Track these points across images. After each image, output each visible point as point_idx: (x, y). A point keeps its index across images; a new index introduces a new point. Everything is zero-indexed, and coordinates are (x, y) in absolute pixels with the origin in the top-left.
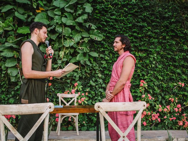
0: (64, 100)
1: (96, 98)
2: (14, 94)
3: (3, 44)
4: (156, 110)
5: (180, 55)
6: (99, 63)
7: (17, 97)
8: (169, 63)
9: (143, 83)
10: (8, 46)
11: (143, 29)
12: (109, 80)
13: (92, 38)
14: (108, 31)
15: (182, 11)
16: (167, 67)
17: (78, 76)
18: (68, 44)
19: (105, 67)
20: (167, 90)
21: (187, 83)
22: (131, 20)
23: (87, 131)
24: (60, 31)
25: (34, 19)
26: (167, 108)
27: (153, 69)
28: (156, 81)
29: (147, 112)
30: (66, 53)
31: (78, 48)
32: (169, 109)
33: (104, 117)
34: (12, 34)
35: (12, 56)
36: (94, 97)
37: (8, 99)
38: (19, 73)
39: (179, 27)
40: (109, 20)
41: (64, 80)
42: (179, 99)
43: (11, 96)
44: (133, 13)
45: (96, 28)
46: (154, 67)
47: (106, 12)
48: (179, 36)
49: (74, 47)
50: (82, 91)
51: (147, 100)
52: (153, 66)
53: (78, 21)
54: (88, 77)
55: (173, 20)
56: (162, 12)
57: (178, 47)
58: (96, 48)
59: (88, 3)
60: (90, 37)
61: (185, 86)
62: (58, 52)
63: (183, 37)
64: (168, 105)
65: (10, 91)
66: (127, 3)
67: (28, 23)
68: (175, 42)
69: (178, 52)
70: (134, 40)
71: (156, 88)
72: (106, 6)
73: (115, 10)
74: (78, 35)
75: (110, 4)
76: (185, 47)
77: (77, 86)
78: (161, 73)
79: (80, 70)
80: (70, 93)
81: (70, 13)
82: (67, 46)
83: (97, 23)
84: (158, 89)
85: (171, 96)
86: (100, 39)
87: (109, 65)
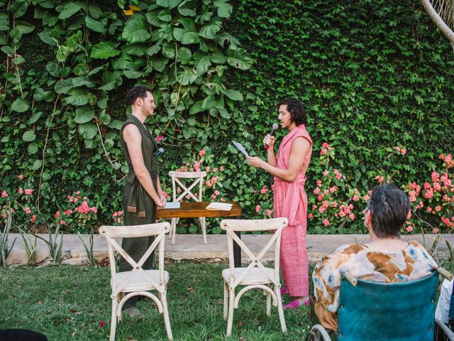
1: (239, 175)
2: (91, 171)
3: (65, 78)
4: (347, 199)
5: (403, 93)
6: (245, 111)
7: (96, 174)
8: (379, 108)
9: (327, 149)
10: (77, 85)
11: (331, 43)
13: (232, 65)
14: (261, 48)
16: (376, 116)
17: (205, 137)
18: (186, 80)
20: (372, 160)
21: (413, 147)
22: (309, 24)
23: (222, 236)
24: (169, 56)
27: (348, 121)
28: (352, 144)
29: (331, 202)
30: (183, 96)
31: (205, 86)
34: (82, 59)
35: (86, 102)
36: (235, 174)
37: (82, 178)
38: (100, 133)
39: (406, 35)
40: (265, 26)
41: (179, 143)
42: (393, 178)
43: (86, 173)
44: (312, 9)
45: (240, 43)
46: (350, 117)
47: (260, 8)
48: (403, 56)
49: (198, 83)
50: (213, 164)
51: (333, 179)
52: (348, 115)
53: (205, 37)
54: (224, 137)
55: (392, 23)
57: (402, 75)
58: (239, 81)
60: (226, 64)
61: (409, 153)
62: (168, 95)
63: (412, 56)
65: (84, 164)
68: (395, 68)
69: (401, 86)
70: (314, 66)
71: (352, 157)
73: (278, 3)
74: (205, 60)
76: (413, 78)
77: (205, 155)
78: (364, 128)
79: (208, 125)
80: (192, 169)
81: (188, 17)
82: (184, 84)
83: (241, 31)
84: (356, 159)
85: (380, 172)
86: (246, 66)
87: (263, 114)
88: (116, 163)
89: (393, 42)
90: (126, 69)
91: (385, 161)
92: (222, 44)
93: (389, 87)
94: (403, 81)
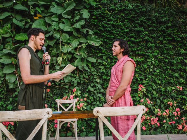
0: (63, 105)
1: (94, 103)
2: (12, 101)
4: (154, 115)
5: (177, 59)
6: (97, 68)
7: (15, 103)
8: (166, 67)
9: (142, 87)
10: (6, 52)
11: (140, 34)
12: (108, 85)
13: (90, 44)
14: (105, 37)
15: (178, 15)
16: (165, 71)
17: (76, 82)
18: (66, 50)
19: (103, 72)
20: (165, 94)
21: (185, 87)
22: (128, 25)
23: (86, 137)
24: (57, 37)
25: (31, 25)
26: (166, 112)
27: (151, 73)
28: (154, 85)
29: (146, 116)
30: (64, 59)
31: (76, 54)
32: (168, 113)
33: (103, 122)
34: (10, 41)
35: (10, 62)
36: (93, 102)
37: (7, 106)
38: (18, 79)
39: (176, 31)
40: (106, 25)
41: (62, 85)
42: (177, 103)
43: (9, 103)
44: (129, 18)
45: (94, 33)
46: (152, 71)
47: (104, 17)
48: (176, 40)
49: (72, 52)
50: (81, 97)
51: (146, 104)
52: (151, 70)
53: (76, 27)
54: (86, 82)
55: (169, 25)
56: (159, 16)
57: (176, 51)
58: (94, 53)
59: (85, 9)
60: (87, 43)
61: (184, 90)
62: (56, 58)
63: (180, 41)
64: (167, 109)
65: (8, 98)
66: (124, 9)
67: (26, 30)
68: (172, 46)
69: (176, 56)
70: (131, 45)
71: (154, 92)
72: (103, 12)
73: (112, 15)
74: (76, 41)
75: (107, 10)
76: (182, 51)
77: (76, 91)
78: (159, 77)
79: (78, 75)
80: (69, 99)
81: (67, 19)
82: (65, 52)
83: (94, 29)
84: (156, 93)
85: (170, 100)
86: (97, 45)
87: (107, 70)
89: (170, 34)
92: (85, 32)
93: (170, 56)
94: (177, 53)
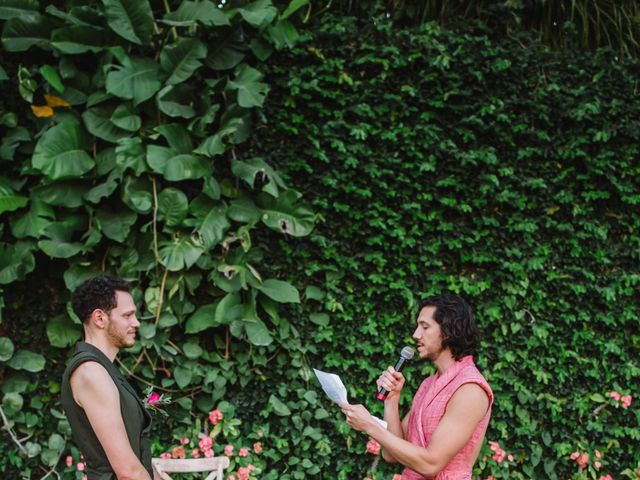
1: (294, 461)
5: (624, 282)
6: (302, 324)
8: (576, 314)
11: (480, 177)
13: (272, 225)
14: (335, 190)
16: (570, 331)
17: (222, 382)
18: (177, 258)
19: (325, 340)
20: (564, 421)
22: (432, 138)
27: (514, 342)
28: (523, 389)
30: (171, 294)
31: (218, 272)
36: (286, 458)
39: (626, 161)
40: (341, 146)
46: (518, 333)
48: (621, 202)
49: (203, 266)
50: (240, 440)
51: (487, 463)
52: (516, 328)
54: (260, 381)
57: (619, 245)
58: (289, 260)
59: (248, 67)
60: (260, 222)
61: (636, 404)
62: (140, 292)
66: (418, 61)
68: (607, 228)
69: (620, 266)
70: (445, 226)
71: (523, 415)
74: (217, 215)
75: (345, 69)
77: (222, 421)
78: (547, 355)
79: (227, 356)
80: (195, 452)
81: (179, 120)
82: (173, 270)
83: (291, 153)
84: (531, 419)
85: (579, 445)
86: (303, 229)
87: (341, 330)
88: (29, 444)
89: (604, 176)
90: (43, 238)
91: (590, 422)
92: (250, 180)
93: (596, 268)
94: (624, 257)
